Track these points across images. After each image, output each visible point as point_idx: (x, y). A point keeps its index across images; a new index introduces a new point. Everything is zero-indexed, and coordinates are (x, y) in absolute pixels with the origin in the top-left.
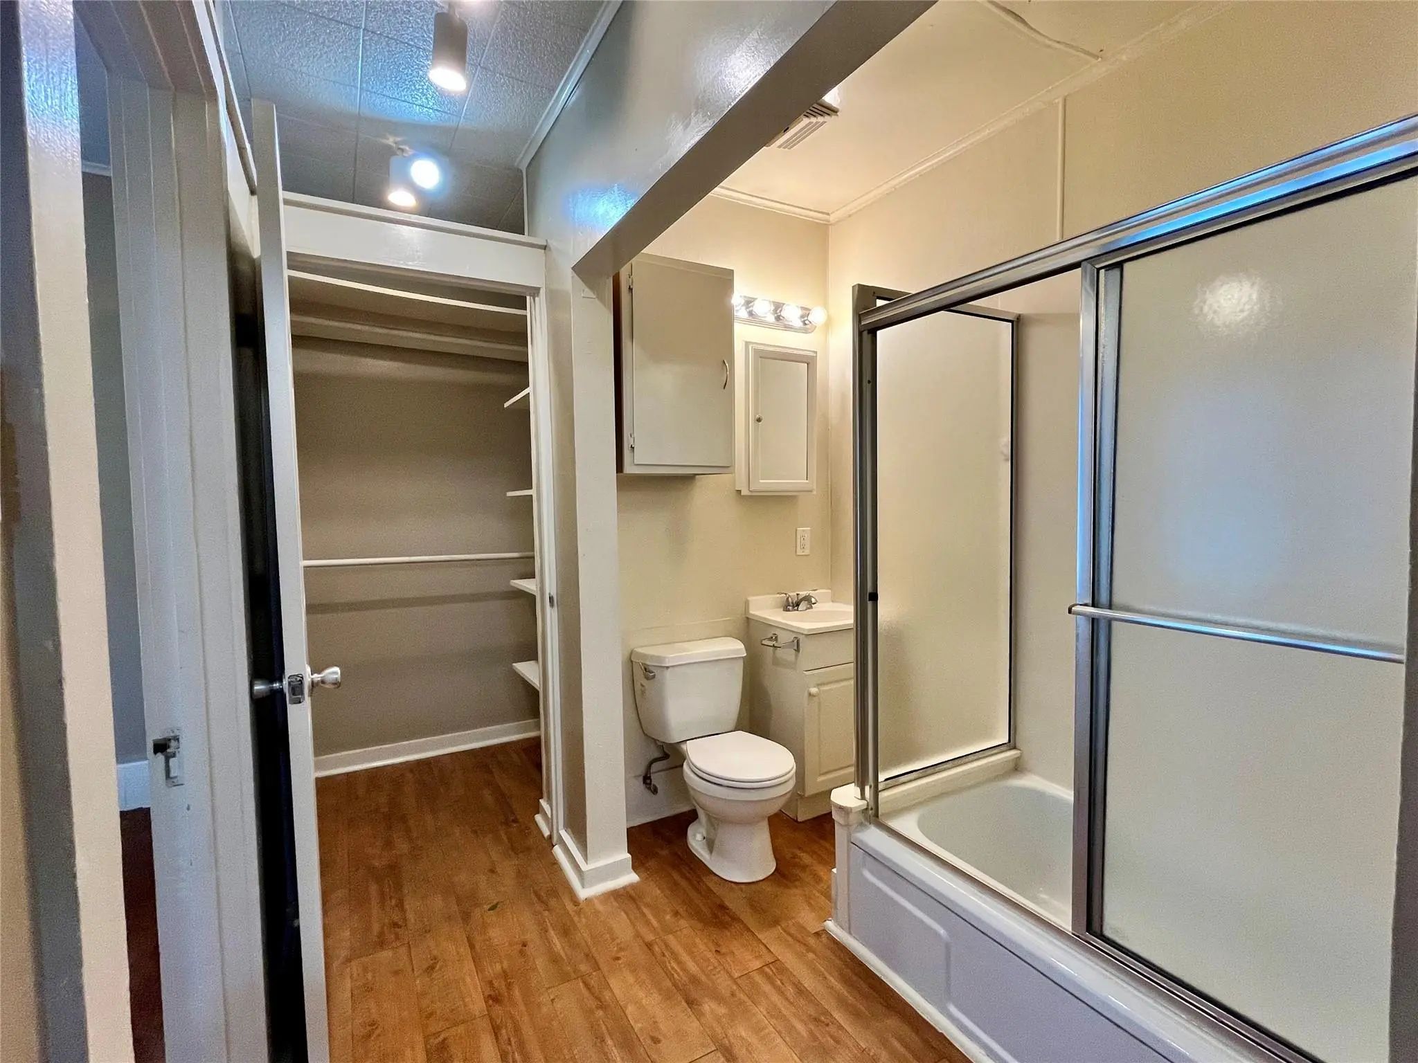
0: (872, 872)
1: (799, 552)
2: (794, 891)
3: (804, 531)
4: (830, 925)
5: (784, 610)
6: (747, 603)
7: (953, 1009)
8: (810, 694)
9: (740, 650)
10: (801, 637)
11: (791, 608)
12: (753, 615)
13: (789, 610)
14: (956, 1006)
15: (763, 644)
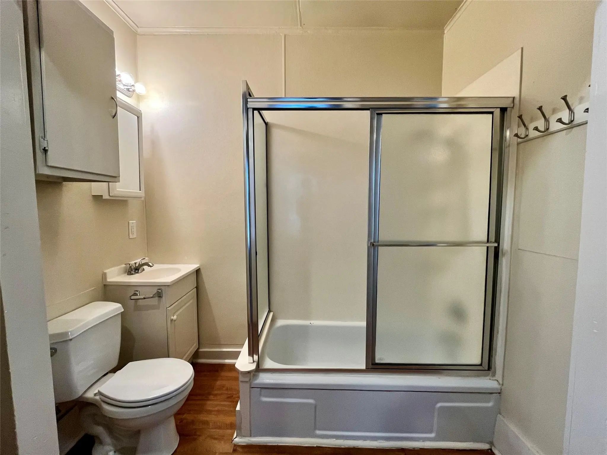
0: (266, 396)
1: (131, 237)
2: (201, 439)
3: (133, 222)
4: (238, 440)
5: (128, 275)
6: (104, 275)
7: (318, 432)
8: (172, 320)
9: (119, 307)
10: (163, 288)
11: (133, 272)
12: (110, 282)
13: (132, 274)
14: (319, 430)
15: (131, 299)
